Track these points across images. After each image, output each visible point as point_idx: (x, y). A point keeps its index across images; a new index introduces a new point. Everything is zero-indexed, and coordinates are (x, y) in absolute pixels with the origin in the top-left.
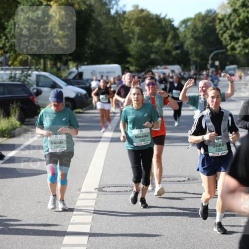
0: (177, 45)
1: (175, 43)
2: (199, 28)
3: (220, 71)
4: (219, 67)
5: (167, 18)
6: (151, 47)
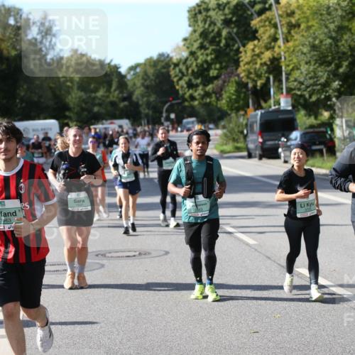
0: (125, 95)
1: (121, 92)
2: (150, 75)
3: (176, 126)
4: (175, 120)
5: (113, 64)
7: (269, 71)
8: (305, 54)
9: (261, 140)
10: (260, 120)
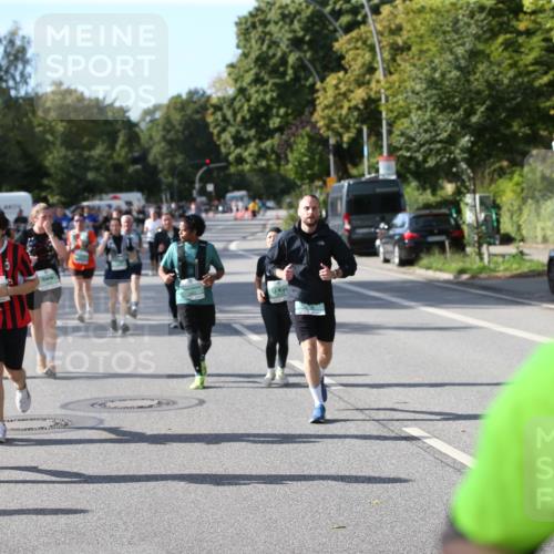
0: (136, 154)
1: (131, 150)
2: (176, 123)
3: (215, 203)
4: (214, 194)
6: (87, 160)
7: (361, 120)
8: (417, 94)
9: (347, 227)
10: (348, 195)
